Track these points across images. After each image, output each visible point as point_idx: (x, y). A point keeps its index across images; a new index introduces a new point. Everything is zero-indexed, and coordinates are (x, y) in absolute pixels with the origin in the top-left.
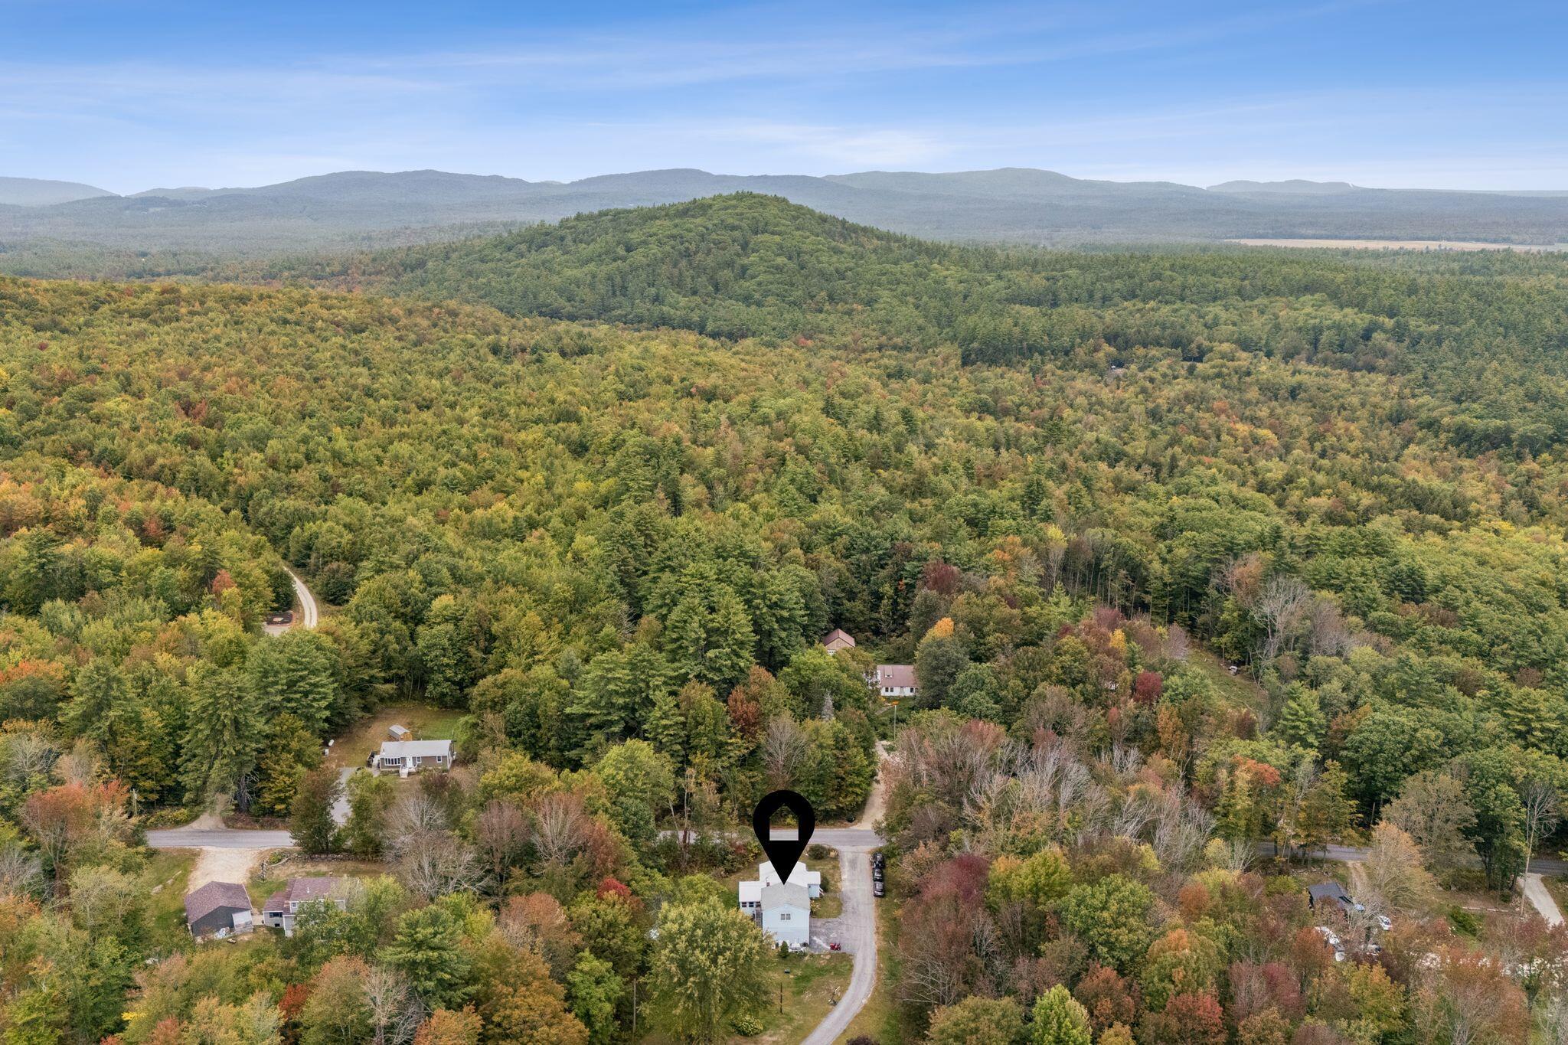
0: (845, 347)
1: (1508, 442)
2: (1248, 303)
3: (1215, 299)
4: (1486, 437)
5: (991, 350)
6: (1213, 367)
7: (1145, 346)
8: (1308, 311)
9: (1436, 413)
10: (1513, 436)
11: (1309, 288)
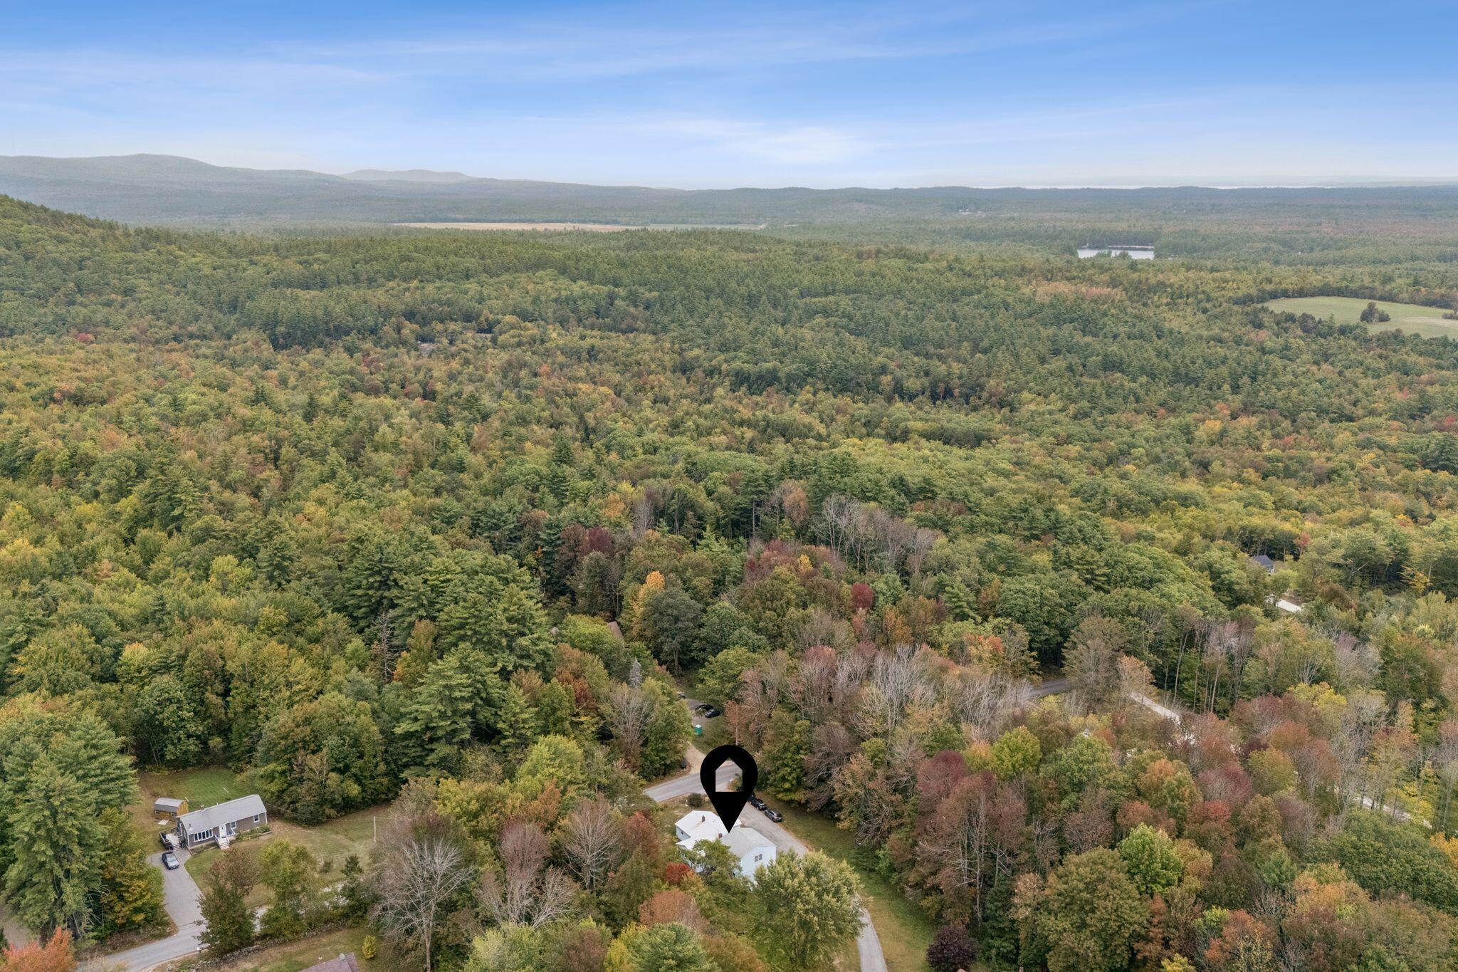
0: (134, 339)
1: (778, 379)
2: (496, 280)
3: (467, 277)
4: (760, 377)
5: (299, 334)
6: (513, 337)
7: (442, 321)
8: (548, 285)
9: (714, 363)
10: (780, 374)
11: (538, 265)
